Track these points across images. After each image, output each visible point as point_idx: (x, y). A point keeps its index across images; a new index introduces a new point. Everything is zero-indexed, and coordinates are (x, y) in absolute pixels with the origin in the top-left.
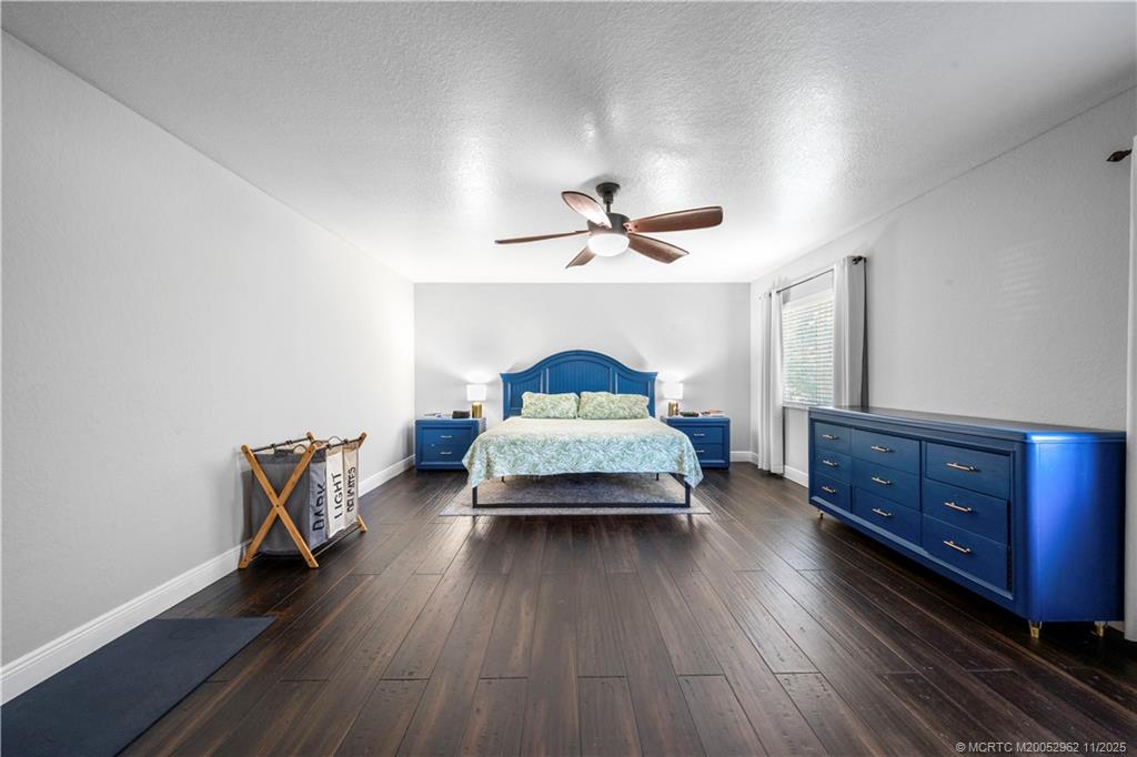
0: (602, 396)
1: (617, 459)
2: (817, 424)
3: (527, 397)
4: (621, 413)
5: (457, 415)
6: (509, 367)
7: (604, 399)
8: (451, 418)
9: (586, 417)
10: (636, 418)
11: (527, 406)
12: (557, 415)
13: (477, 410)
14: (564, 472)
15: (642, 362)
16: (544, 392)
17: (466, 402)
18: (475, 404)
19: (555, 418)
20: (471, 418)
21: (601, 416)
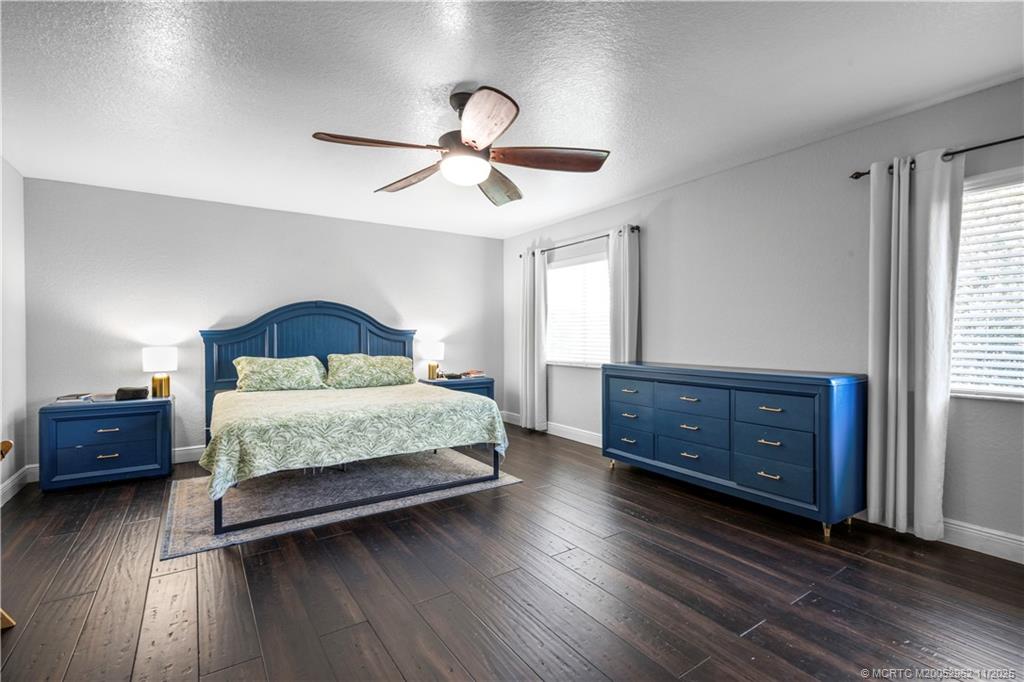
0: (358, 360)
1: (423, 435)
2: (611, 380)
3: (243, 365)
4: (385, 379)
5: (123, 394)
6: (213, 323)
7: (362, 363)
8: (113, 401)
9: (339, 386)
10: (402, 383)
11: (246, 377)
12: (294, 385)
13: (160, 386)
14: (356, 459)
15: (396, 318)
16: (271, 355)
17: (142, 373)
18: (158, 376)
19: (290, 389)
20: (150, 398)
21: (360, 383)
